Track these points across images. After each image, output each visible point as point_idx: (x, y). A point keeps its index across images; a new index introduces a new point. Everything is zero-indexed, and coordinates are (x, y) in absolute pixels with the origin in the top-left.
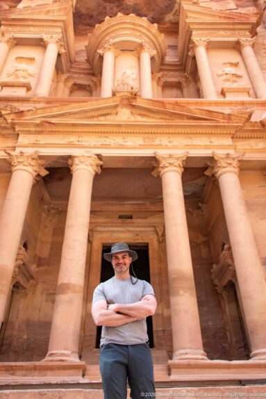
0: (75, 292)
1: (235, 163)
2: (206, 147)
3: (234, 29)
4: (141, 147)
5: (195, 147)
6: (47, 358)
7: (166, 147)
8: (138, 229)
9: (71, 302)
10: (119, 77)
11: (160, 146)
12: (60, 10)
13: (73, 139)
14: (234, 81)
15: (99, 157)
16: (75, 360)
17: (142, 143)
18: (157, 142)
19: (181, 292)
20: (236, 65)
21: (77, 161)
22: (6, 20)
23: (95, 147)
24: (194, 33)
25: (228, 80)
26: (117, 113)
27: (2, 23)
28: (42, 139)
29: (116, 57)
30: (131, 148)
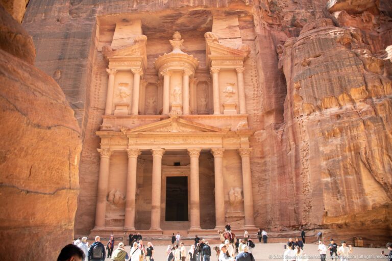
0: (158, 208)
1: (221, 153)
2: (210, 144)
3: (234, 60)
4: (181, 144)
5: (205, 144)
6: (151, 229)
7: (193, 144)
8: (183, 170)
9: (157, 212)
10: (172, 92)
11: (189, 144)
12: (139, 48)
13: (152, 140)
14: (231, 97)
15: (164, 149)
16: (160, 229)
17: (182, 143)
18: (189, 141)
19: (194, 208)
20: (233, 85)
21: (154, 153)
22: (112, 58)
23: (162, 145)
24: (212, 62)
25: (227, 96)
26: (171, 125)
27: (110, 60)
28: (140, 141)
29: (170, 77)
30: (177, 145)
